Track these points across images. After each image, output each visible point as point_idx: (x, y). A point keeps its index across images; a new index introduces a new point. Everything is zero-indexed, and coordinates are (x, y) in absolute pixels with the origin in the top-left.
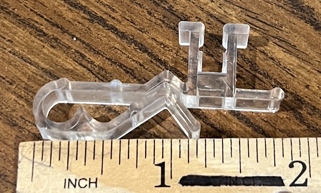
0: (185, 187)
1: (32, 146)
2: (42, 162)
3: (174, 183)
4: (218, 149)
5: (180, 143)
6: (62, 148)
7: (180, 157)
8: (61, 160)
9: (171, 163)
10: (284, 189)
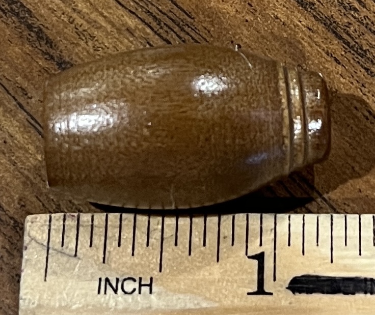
0: (298, 295)
1: (45, 221)
2: (63, 249)
3: (280, 289)
4: (353, 232)
5: (289, 220)
6: (96, 226)
7: (289, 245)
8: (93, 245)
9: (275, 254)
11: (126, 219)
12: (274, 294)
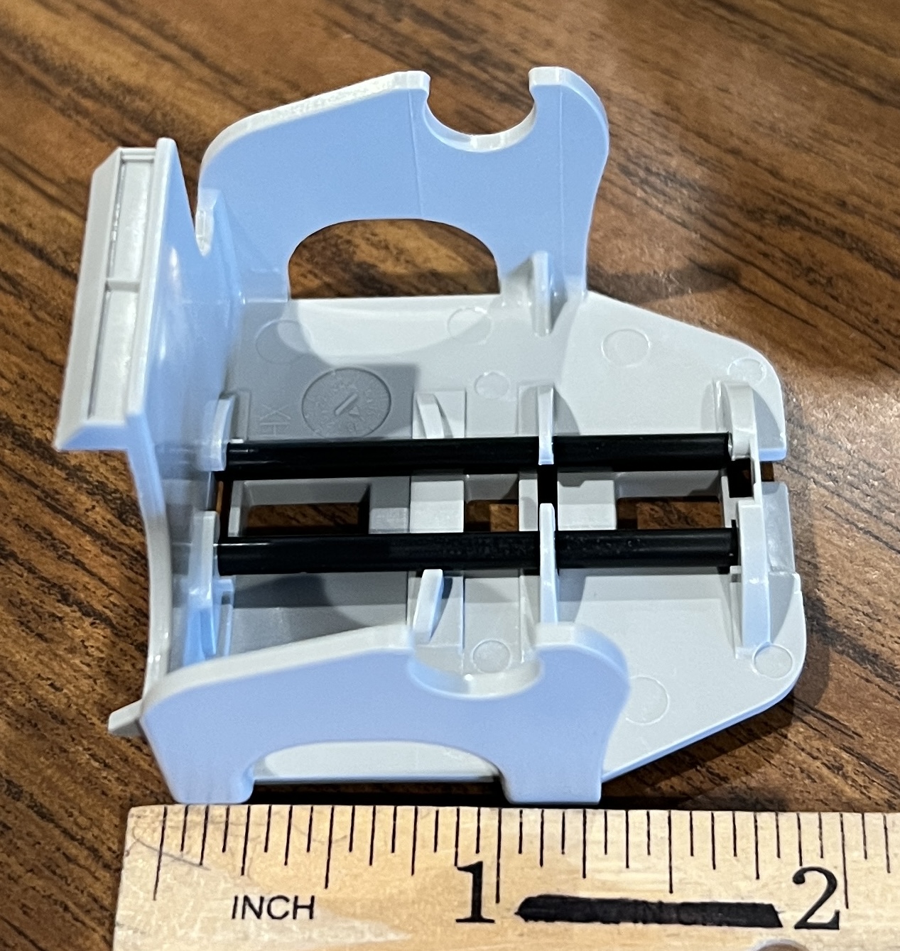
0: (532, 924)
1: (159, 816)
6: (232, 823)
7: (520, 852)
8: (227, 849)
9: (498, 865)
10: (781, 935)
11: (277, 814)
12: (496, 921)
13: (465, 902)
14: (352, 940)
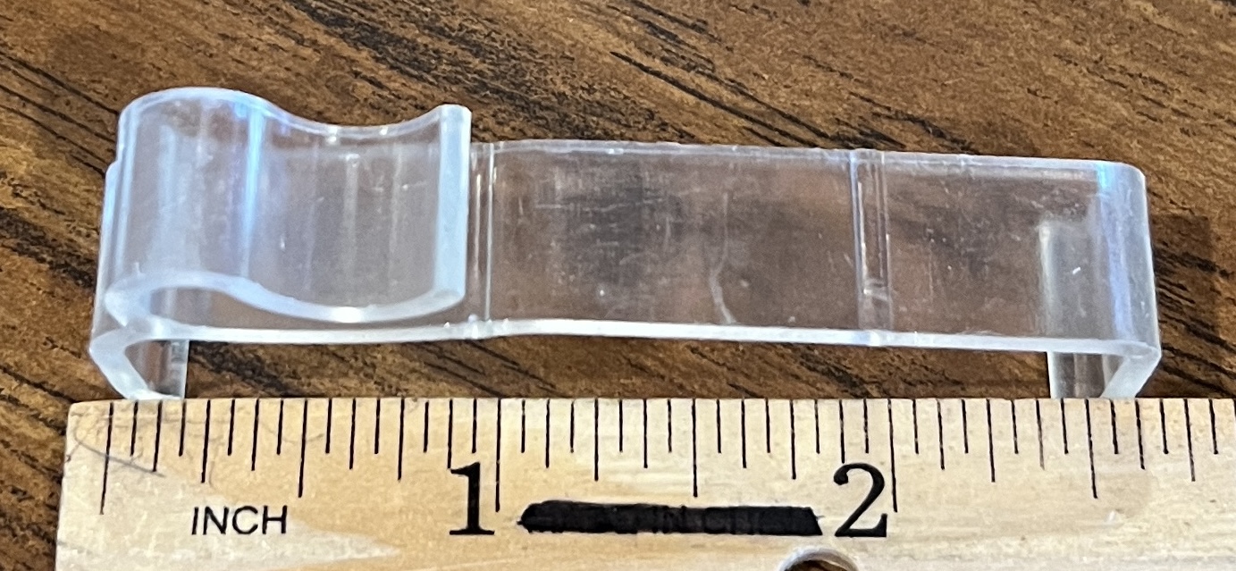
0: (537, 536)
1: (103, 413)
2: (133, 460)
3: (506, 524)
4: (633, 429)
5: (523, 410)
6: (190, 422)
7: (523, 450)
8: (184, 452)
9: (498, 467)
10: (820, 543)
11: (241, 409)
12: (496, 533)
13: (461, 511)
14: (331, 558)
